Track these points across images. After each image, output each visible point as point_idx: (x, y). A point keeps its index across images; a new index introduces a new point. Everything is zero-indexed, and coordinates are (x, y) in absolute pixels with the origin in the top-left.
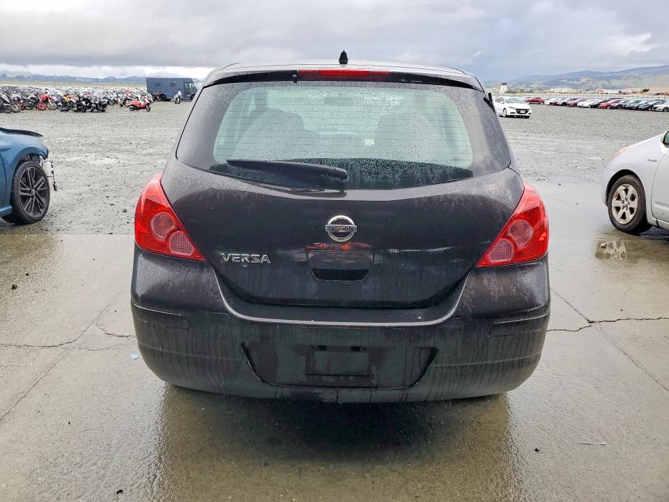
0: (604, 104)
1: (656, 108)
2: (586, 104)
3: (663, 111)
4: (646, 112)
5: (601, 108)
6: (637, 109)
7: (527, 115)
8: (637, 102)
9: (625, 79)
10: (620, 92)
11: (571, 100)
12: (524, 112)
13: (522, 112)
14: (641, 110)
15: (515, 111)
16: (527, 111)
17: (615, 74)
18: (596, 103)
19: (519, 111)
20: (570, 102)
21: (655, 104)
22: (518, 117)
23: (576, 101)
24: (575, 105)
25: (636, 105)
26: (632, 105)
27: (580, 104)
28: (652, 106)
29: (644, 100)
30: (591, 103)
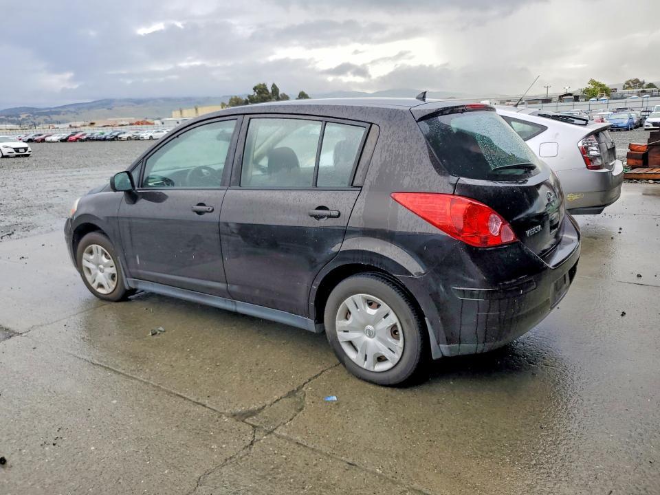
0: (73, 138)
1: (120, 138)
2: (54, 138)
3: (128, 140)
4: (113, 142)
5: (71, 141)
6: (105, 139)
7: (27, 153)
8: (103, 134)
9: (64, 115)
10: (70, 126)
11: (35, 136)
12: (23, 150)
13: (20, 150)
14: (109, 140)
15: (13, 150)
16: (26, 149)
17: (53, 110)
18: (65, 138)
19: (17, 150)
20: (36, 138)
21: (119, 134)
22: (17, 156)
23: (42, 137)
24: (43, 141)
25: (103, 136)
26: (99, 136)
27: (48, 139)
28: (116, 137)
29: (108, 133)
30: (59, 138)
